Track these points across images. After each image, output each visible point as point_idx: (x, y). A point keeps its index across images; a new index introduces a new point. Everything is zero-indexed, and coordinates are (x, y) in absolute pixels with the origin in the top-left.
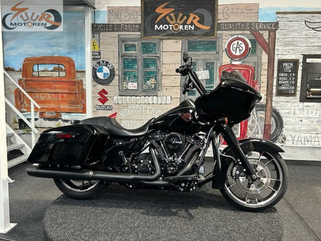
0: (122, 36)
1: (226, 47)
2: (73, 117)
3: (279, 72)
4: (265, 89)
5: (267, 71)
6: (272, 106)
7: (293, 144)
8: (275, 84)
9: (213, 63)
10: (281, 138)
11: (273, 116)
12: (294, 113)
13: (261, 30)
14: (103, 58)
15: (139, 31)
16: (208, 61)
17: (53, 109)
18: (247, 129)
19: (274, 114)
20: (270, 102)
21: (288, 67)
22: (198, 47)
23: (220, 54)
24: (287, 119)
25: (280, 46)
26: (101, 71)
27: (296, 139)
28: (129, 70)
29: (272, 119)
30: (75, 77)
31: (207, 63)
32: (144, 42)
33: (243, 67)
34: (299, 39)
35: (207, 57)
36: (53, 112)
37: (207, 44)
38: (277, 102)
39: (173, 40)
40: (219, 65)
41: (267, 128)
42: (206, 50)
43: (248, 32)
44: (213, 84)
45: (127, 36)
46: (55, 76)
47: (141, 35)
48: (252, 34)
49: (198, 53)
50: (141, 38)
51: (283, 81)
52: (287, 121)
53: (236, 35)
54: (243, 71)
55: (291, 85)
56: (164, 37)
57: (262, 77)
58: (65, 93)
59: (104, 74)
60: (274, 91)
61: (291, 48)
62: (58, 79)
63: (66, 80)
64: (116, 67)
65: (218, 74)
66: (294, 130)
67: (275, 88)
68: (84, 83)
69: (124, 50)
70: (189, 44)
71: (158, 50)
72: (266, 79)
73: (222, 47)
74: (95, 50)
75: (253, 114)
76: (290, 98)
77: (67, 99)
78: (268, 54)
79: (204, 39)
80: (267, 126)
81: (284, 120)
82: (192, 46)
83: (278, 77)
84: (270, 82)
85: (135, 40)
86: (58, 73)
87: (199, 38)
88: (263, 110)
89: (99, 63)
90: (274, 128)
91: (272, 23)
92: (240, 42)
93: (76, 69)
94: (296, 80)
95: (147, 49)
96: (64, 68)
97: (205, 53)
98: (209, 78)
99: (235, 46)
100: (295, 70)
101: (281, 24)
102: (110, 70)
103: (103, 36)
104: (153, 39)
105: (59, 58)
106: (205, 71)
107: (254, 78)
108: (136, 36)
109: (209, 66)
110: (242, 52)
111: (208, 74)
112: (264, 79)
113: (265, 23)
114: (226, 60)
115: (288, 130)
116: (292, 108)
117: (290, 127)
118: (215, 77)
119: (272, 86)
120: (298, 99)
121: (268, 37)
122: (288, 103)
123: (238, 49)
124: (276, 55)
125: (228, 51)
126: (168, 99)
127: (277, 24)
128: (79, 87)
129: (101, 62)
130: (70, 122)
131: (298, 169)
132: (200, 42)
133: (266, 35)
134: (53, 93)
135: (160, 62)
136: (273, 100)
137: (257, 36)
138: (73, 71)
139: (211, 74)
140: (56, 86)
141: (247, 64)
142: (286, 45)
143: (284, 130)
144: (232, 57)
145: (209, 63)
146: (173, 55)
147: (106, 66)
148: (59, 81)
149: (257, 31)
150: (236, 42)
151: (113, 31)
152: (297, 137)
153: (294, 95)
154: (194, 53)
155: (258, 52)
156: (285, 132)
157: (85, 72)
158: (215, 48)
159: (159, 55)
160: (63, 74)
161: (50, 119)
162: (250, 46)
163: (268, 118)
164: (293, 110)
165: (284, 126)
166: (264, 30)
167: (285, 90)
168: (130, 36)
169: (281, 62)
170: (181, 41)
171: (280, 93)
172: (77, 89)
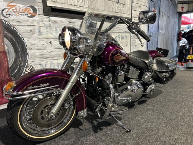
11: (6, 37)
12: (40, 32)
19: (7, 33)
24: (31, 41)
29: (7, 41)
81: (27, 42)
90: (12, 56)
116: (35, 24)
117: (38, 53)
120: (42, 11)
164: (37, 28)
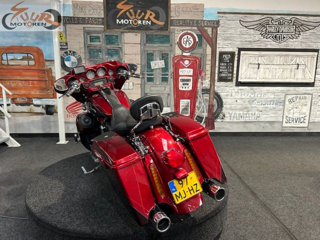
0: (87, 29)
1: (178, 40)
2: (45, 102)
3: (220, 62)
4: (209, 76)
5: (210, 61)
6: (214, 90)
7: (230, 119)
8: (217, 72)
9: (168, 54)
10: (221, 115)
11: (215, 98)
12: (231, 95)
13: (206, 26)
14: (70, 48)
15: (103, 24)
16: (164, 52)
17: (24, 95)
18: (195, 109)
19: (216, 96)
20: (213, 87)
21: (227, 58)
22: (155, 40)
23: (173, 47)
24: (226, 100)
25: (221, 40)
26: (68, 60)
27: (232, 116)
28: (95, 59)
29: (215, 100)
30: (44, 65)
31: (162, 54)
32: (107, 34)
33: (191, 58)
34: (235, 35)
35: (163, 48)
36: (24, 98)
37: (162, 38)
38: (218, 87)
39: (133, 34)
40: (172, 56)
41: (211, 107)
42: (162, 43)
43: (196, 28)
44: (168, 72)
45: (91, 29)
46: (25, 64)
47: (104, 28)
48: (199, 30)
49: (155, 45)
50: (104, 31)
51: (223, 69)
52: (226, 102)
53: (186, 30)
54: (192, 61)
55: (229, 73)
56: (125, 31)
57: (207, 66)
58: (35, 80)
59: (72, 62)
60: (216, 78)
61: (229, 42)
62: (28, 68)
63: (36, 68)
64: (83, 56)
65: (172, 63)
66: (231, 109)
67: (216, 75)
68: (53, 71)
69: (89, 41)
70: (147, 37)
71: (120, 42)
72: (210, 68)
73: (175, 40)
74: (62, 41)
75: (200, 97)
76: (229, 83)
77: (37, 86)
78: (212, 47)
79: (159, 33)
80: (210, 107)
81: (224, 100)
82: (149, 40)
83: (219, 66)
84: (213, 70)
85: (99, 32)
86: (27, 62)
87: (156, 32)
88: (208, 94)
89: (66, 53)
90: (216, 107)
91: (214, 21)
92: (189, 36)
93: (45, 58)
94: (233, 69)
95: (110, 41)
96: (33, 57)
97: (161, 45)
98: (164, 67)
99: (185, 40)
100: (232, 60)
101: (221, 22)
102: (77, 59)
103: (69, 28)
104: (115, 32)
105: (27, 47)
106: (161, 61)
107: (200, 67)
108: (100, 29)
109: (164, 57)
110: (191, 45)
111: (164, 63)
112: (208, 67)
113: (209, 21)
114: (178, 52)
115: (226, 109)
116: (230, 91)
117: (228, 106)
118: (169, 66)
119: (215, 73)
120: (235, 84)
121: (211, 33)
122: (226, 88)
123: (188, 42)
124: (217, 48)
125: (180, 44)
126: (130, 85)
127: (218, 22)
128: (48, 75)
129: (68, 52)
130: (41, 106)
131: (235, 139)
132: (156, 35)
133: (209, 31)
134: (24, 80)
135: (122, 52)
136: (215, 85)
137: (203, 31)
138: (41, 60)
139: (166, 64)
140: (26, 73)
141: (195, 55)
142: (226, 40)
143: (223, 108)
144: (183, 49)
145: (165, 54)
146: (133, 46)
147: (74, 56)
148: (28, 69)
149: (203, 27)
150: (186, 37)
151: (78, 23)
152: (233, 114)
153: (231, 80)
154: (151, 45)
155: (204, 46)
156: (224, 111)
157: (53, 61)
158: (169, 42)
159: (121, 46)
160: (32, 63)
161: (22, 105)
162: (197, 40)
163: (212, 100)
164: (230, 93)
165: (224, 105)
166: (208, 26)
167: (224, 77)
168: (94, 29)
169: (221, 54)
170: (140, 35)
171: (221, 79)
172: (47, 77)
